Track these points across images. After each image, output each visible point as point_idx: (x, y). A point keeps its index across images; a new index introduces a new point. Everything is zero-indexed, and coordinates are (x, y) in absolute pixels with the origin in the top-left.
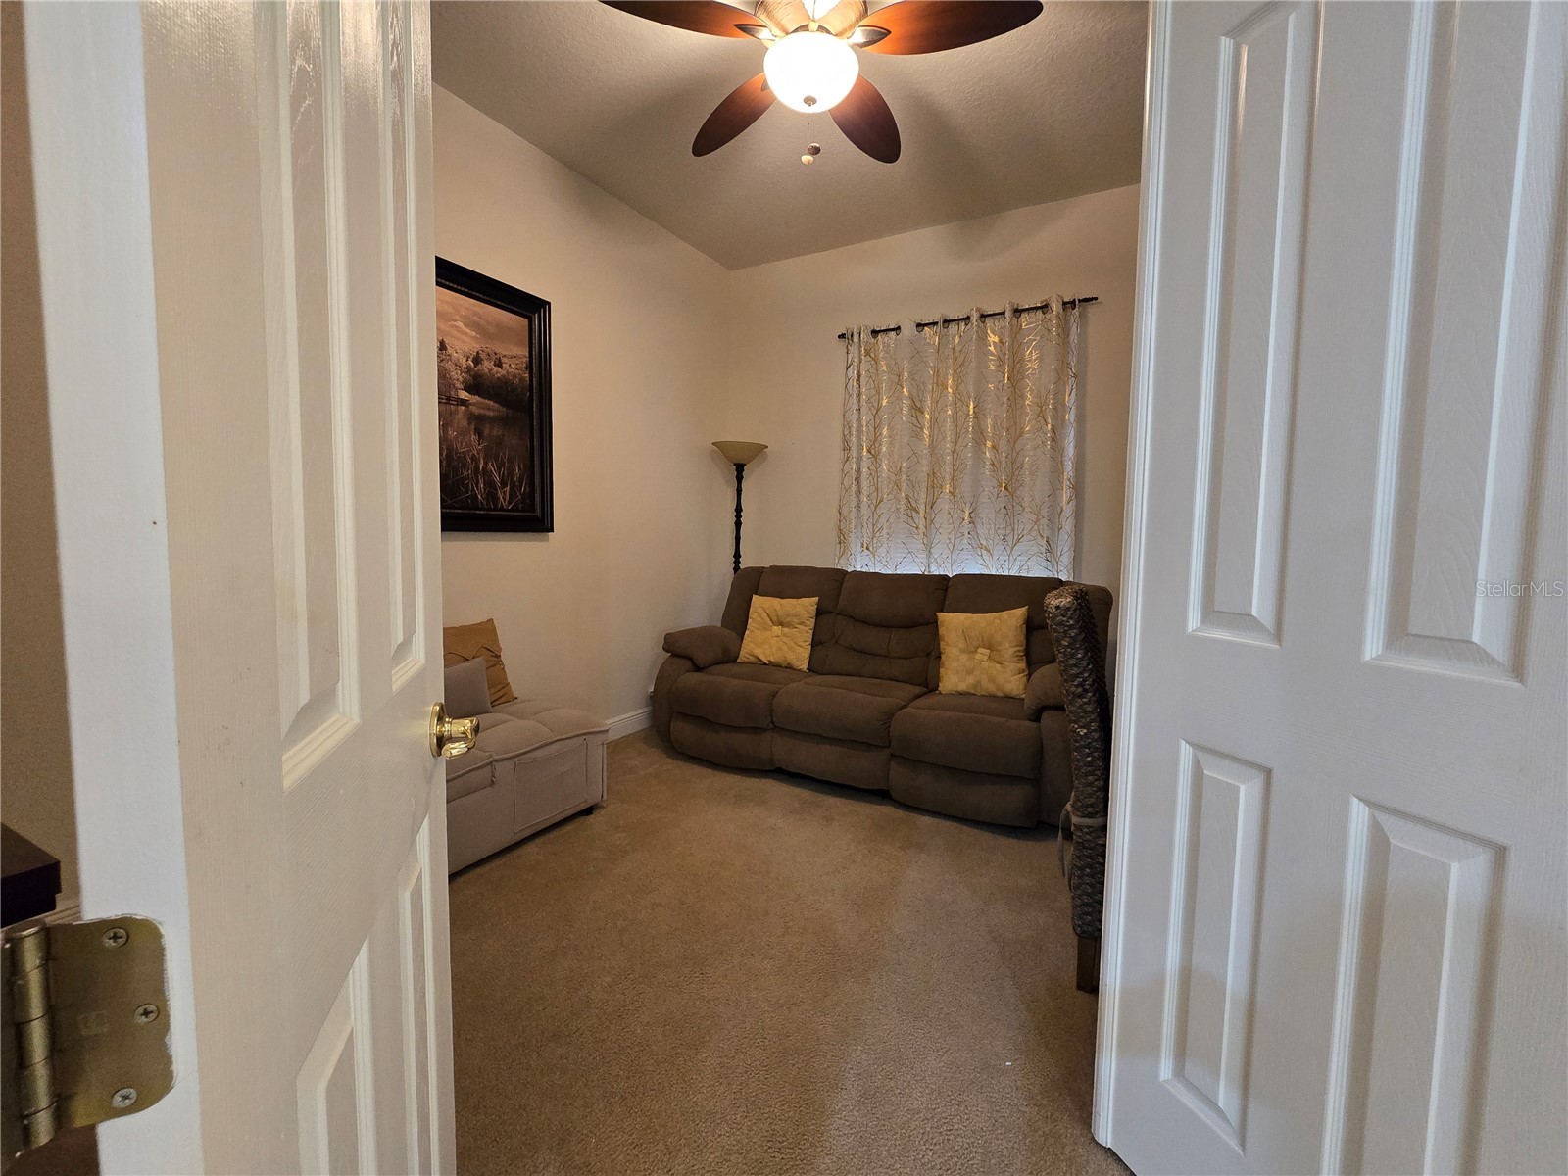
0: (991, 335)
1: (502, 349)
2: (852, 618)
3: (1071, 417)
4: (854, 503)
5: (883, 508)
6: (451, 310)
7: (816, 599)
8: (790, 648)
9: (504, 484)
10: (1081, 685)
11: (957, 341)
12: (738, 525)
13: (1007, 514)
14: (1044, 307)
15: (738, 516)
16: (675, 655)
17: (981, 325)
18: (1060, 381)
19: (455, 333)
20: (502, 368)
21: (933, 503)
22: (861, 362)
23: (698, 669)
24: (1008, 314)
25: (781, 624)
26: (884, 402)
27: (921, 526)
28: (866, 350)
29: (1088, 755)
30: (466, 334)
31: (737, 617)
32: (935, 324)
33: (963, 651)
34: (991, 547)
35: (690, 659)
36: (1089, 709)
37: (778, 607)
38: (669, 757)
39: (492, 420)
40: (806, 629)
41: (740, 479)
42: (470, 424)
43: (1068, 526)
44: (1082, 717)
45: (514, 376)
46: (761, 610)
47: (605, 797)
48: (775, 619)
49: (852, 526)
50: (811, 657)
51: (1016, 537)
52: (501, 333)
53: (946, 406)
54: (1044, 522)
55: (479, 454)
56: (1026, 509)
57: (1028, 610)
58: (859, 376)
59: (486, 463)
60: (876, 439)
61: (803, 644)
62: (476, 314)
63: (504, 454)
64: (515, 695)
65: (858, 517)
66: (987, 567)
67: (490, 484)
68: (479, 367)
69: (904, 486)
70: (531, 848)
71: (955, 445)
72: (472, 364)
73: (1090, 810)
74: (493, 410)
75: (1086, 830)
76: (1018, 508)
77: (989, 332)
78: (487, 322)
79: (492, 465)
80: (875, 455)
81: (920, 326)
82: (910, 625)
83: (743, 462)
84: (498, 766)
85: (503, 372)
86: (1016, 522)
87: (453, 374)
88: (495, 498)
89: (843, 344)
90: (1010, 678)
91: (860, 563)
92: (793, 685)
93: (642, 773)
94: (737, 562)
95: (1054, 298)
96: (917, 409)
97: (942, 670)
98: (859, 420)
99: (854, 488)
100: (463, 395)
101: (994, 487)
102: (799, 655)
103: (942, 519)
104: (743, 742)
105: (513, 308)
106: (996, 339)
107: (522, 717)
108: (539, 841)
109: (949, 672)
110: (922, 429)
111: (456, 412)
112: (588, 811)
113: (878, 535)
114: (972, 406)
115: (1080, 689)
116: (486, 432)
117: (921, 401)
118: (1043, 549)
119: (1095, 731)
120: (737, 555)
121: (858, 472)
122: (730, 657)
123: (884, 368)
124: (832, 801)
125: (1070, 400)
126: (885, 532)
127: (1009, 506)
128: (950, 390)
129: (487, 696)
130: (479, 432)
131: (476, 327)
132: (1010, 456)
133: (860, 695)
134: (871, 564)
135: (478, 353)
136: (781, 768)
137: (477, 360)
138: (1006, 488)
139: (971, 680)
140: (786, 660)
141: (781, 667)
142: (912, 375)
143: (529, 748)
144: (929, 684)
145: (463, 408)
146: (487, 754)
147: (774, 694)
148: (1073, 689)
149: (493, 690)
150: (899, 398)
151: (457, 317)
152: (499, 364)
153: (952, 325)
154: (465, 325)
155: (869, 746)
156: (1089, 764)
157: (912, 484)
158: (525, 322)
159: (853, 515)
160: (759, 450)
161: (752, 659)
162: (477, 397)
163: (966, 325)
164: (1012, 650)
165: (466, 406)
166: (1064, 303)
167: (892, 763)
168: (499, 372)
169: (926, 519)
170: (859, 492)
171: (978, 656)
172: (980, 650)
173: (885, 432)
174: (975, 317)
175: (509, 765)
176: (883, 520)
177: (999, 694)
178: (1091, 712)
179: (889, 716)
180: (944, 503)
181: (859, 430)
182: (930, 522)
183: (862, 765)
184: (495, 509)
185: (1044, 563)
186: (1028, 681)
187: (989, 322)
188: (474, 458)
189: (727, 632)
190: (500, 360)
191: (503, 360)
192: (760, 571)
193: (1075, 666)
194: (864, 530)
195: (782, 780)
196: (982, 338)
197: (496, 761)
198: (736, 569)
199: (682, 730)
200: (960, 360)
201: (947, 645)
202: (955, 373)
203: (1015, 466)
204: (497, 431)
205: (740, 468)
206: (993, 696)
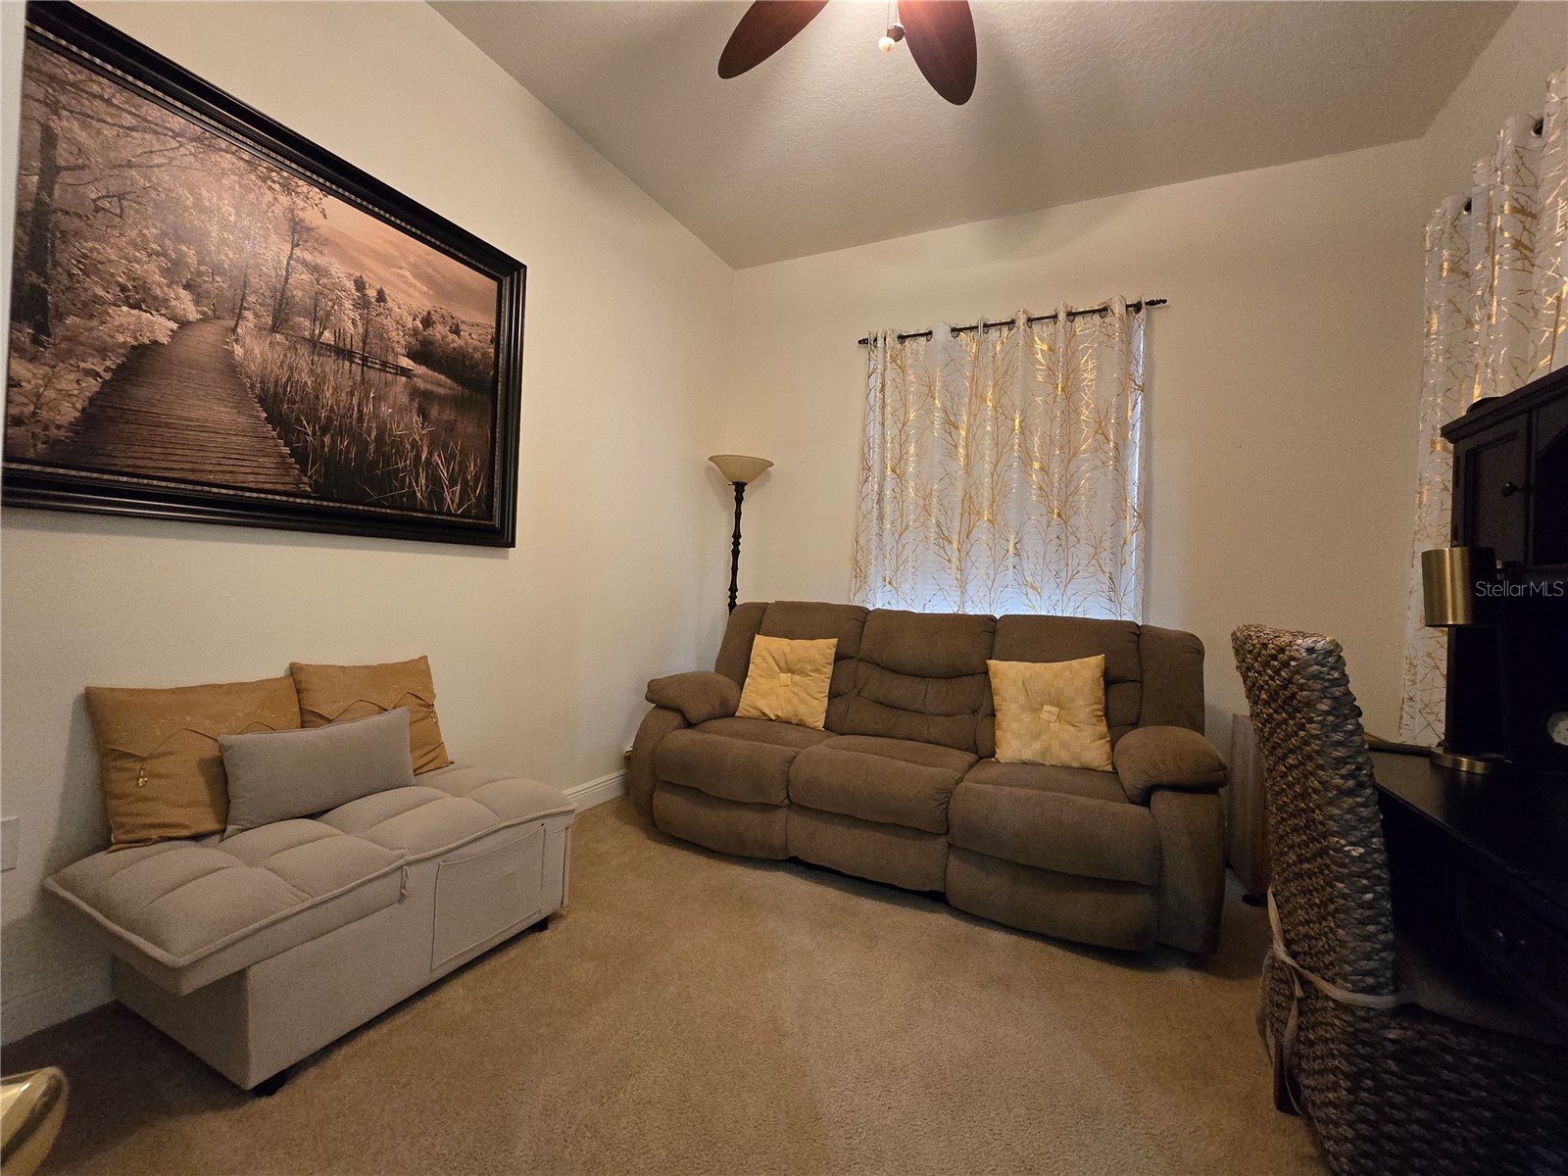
0: (1038, 341)
1: (462, 314)
2: (878, 665)
3: (1136, 435)
4: (875, 529)
5: (909, 536)
6: (396, 254)
7: (834, 641)
8: (803, 701)
9: (453, 482)
10: (1351, 775)
11: (998, 348)
12: (736, 553)
13: (1061, 545)
14: (1103, 311)
15: (736, 544)
16: (661, 706)
17: (1028, 330)
18: (1123, 394)
19: (397, 282)
20: (459, 336)
21: (970, 532)
22: (885, 369)
23: (689, 724)
24: (1062, 316)
25: (792, 672)
26: (912, 416)
27: (954, 559)
28: (891, 356)
29: (1365, 890)
30: (415, 287)
31: (735, 661)
32: (971, 328)
33: (1024, 709)
34: (1038, 585)
35: (679, 711)
36: (1364, 812)
37: (787, 650)
38: (649, 838)
39: (443, 400)
40: (822, 677)
41: (739, 500)
42: (411, 400)
43: (1133, 561)
44: (1355, 828)
45: (475, 349)
46: (766, 654)
47: (565, 903)
48: (782, 664)
49: (872, 557)
50: (828, 712)
51: (1070, 574)
52: (461, 293)
53: (985, 421)
54: (1106, 555)
55: (421, 440)
56: (1082, 541)
57: (1106, 659)
58: (883, 386)
59: (430, 453)
60: (902, 458)
61: (819, 696)
62: (429, 264)
63: (456, 444)
64: (450, 759)
65: (880, 548)
66: (1033, 608)
67: (434, 480)
68: (430, 331)
69: (935, 511)
70: (456, 989)
71: (996, 466)
72: (421, 326)
73: (1370, 980)
74: (445, 387)
75: (1362, 1013)
76: (1072, 538)
77: (1036, 338)
78: (444, 277)
79: (439, 455)
80: (900, 477)
81: (956, 331)
82: (952, 674)
83: (743, 481)
84: (412, 871)
85: (461, 342)
86: (1070, 555)
87: (394, 334)
88: (441, 499)
89: (863, 351)
90: (1087, 744)
91: (880, 600)
92: (813, 748)
93: (614, 863)
94: (733, 597)
95: (1116, 299)
96: (951, 425)
97: (998, 733)
98: (883, 435)
99: (875, 513)
100: (406, 362)
101: (1041, 515)
102: (815, 711)
103: (980, 551)
104: (749, 822)
105: (478, 264)
106: (1045, 347)
107: (457, 792)
108: (468, 977)
109: (1009, 736)
110: (956, 447)
111: (394, 383)
112: (541, 926)
113: (901, 568)
114: (1017, 421)
115: (1351, 783)
116: (434, 413)
117: (955, 415)
118: (1105, 588)
119: (1377, 851)
120: (733, 589)
121: (881, 494)
122: (727, 711)
123: (912, 378)
124: (869, 906)
125: (1135, 415)
126: (910, 564)
127: (1062, 537)
128: (989, 404)
129: (409, 762)
130: (423, 413)
131: (429, 281)
132: (1064, 479)
133: (903, 764)
134: (893, 602)
135: (429, 313)
136: (797, 858)
137: (427, 322)
138: (1059, 515)
139: (1037, 746)
140: (796, 716)
141: (790, 723)
142: (945, 385)
143: (459, 842)
144: (983, 751)
145: (404, 379)
146: (395, 852)
147: (791, 761)
148: (1338, 781)
149: (420, 752)
150: (930, 412)
151: (404, 264)
152: (456, 331)
153: (992, 330)
154: (414, 277)
155: (919, 833)
156: (1369, 905)
157: (945, 510)
158: (494, 285)
159: (873, 545)
160: (762, 467)
161: (754, 713)
162: (424, 368)
163: (1010, 330)
164: (1088, 709)
165: (408, 377)
166: (1128, 306)
167: (952, 857)
168: (455, 342)
169: (959, 550)
170: (881, 518)
171: (1044, 715)
172: (1046, 707)
173: (912, 450)
174: (1021, 321)
175: (430, 868)
176: (907, 551)
177: (1075, 764)
178: (1368, 820)
179: (946, 794)
180: (982, 533)
181: (883, 446)
182: (964, 553)
183: (912, 859)
184: (440, 513)
185: (1108, 605)
186: (1113, 749)
187: (1036, 327)
188: (414, 444)
189: (722, 679)
190: (457, 326)
191: (462, 327)
192: (763, 608)
193: (1339, 744)
194: (887, 561)
195: (797, 874)
196: (1030, 345)
197: (409, 864)
198: (732, 606)
199: (671, 805)
200: (1002, 369)
201: (1005, 700)
202: (995, 385)
203: (1069, 491)
204: (448, 415)
205: (740, 487)
206: (1067, 768)
